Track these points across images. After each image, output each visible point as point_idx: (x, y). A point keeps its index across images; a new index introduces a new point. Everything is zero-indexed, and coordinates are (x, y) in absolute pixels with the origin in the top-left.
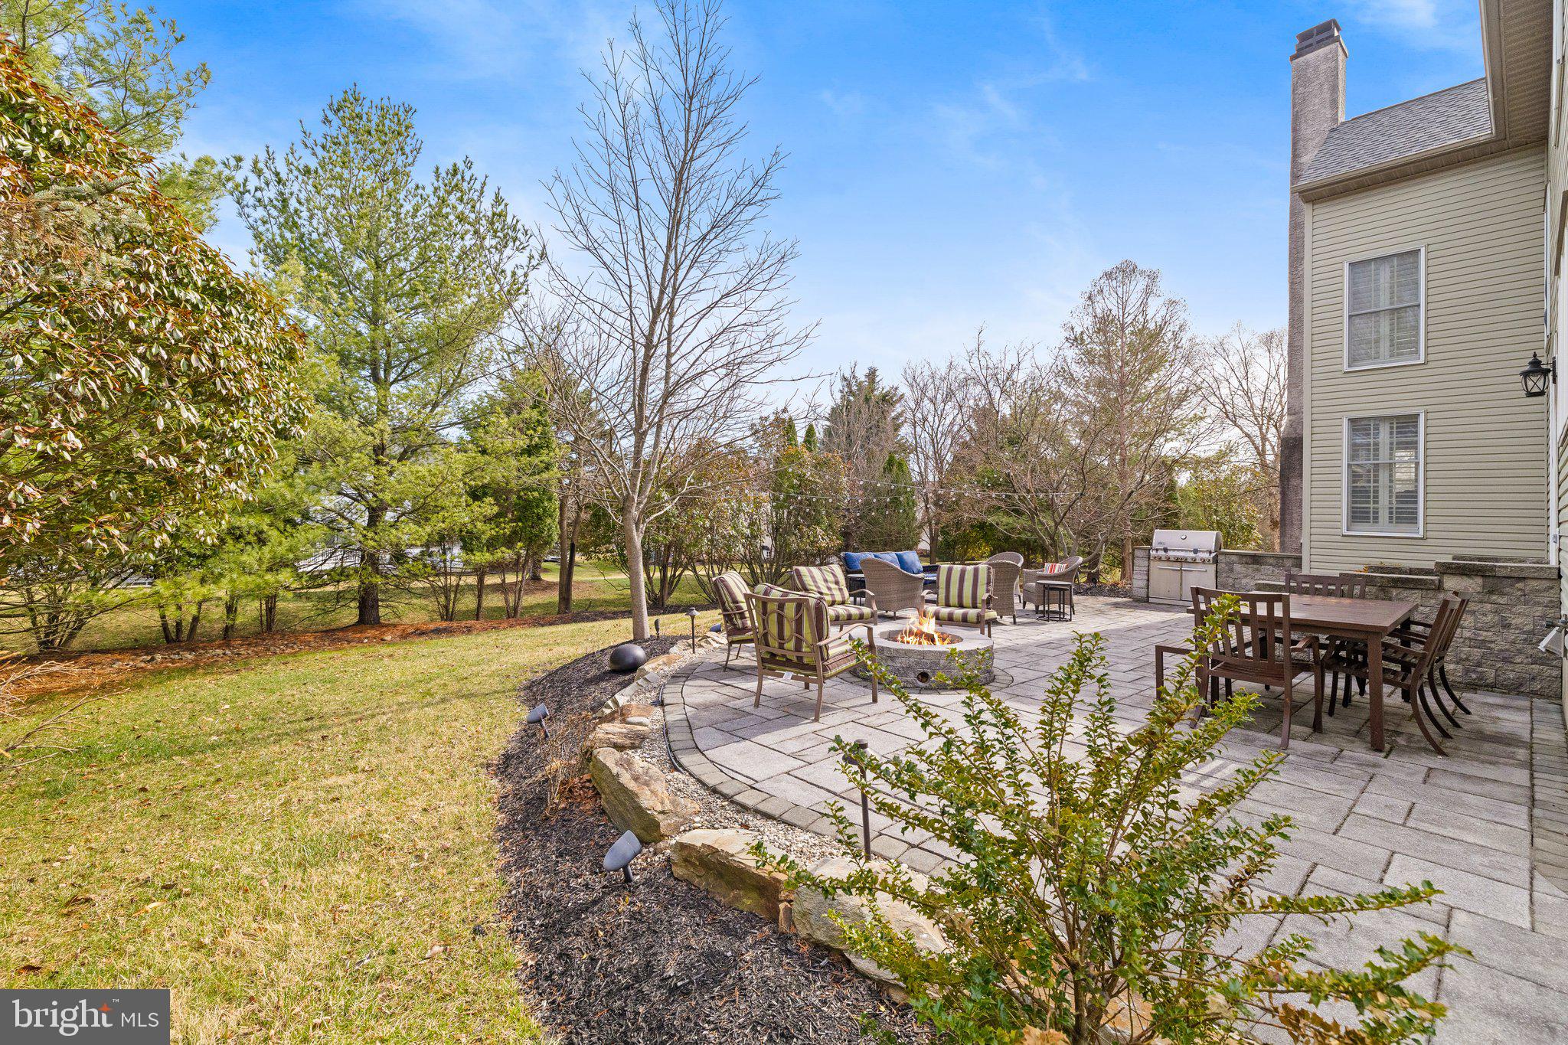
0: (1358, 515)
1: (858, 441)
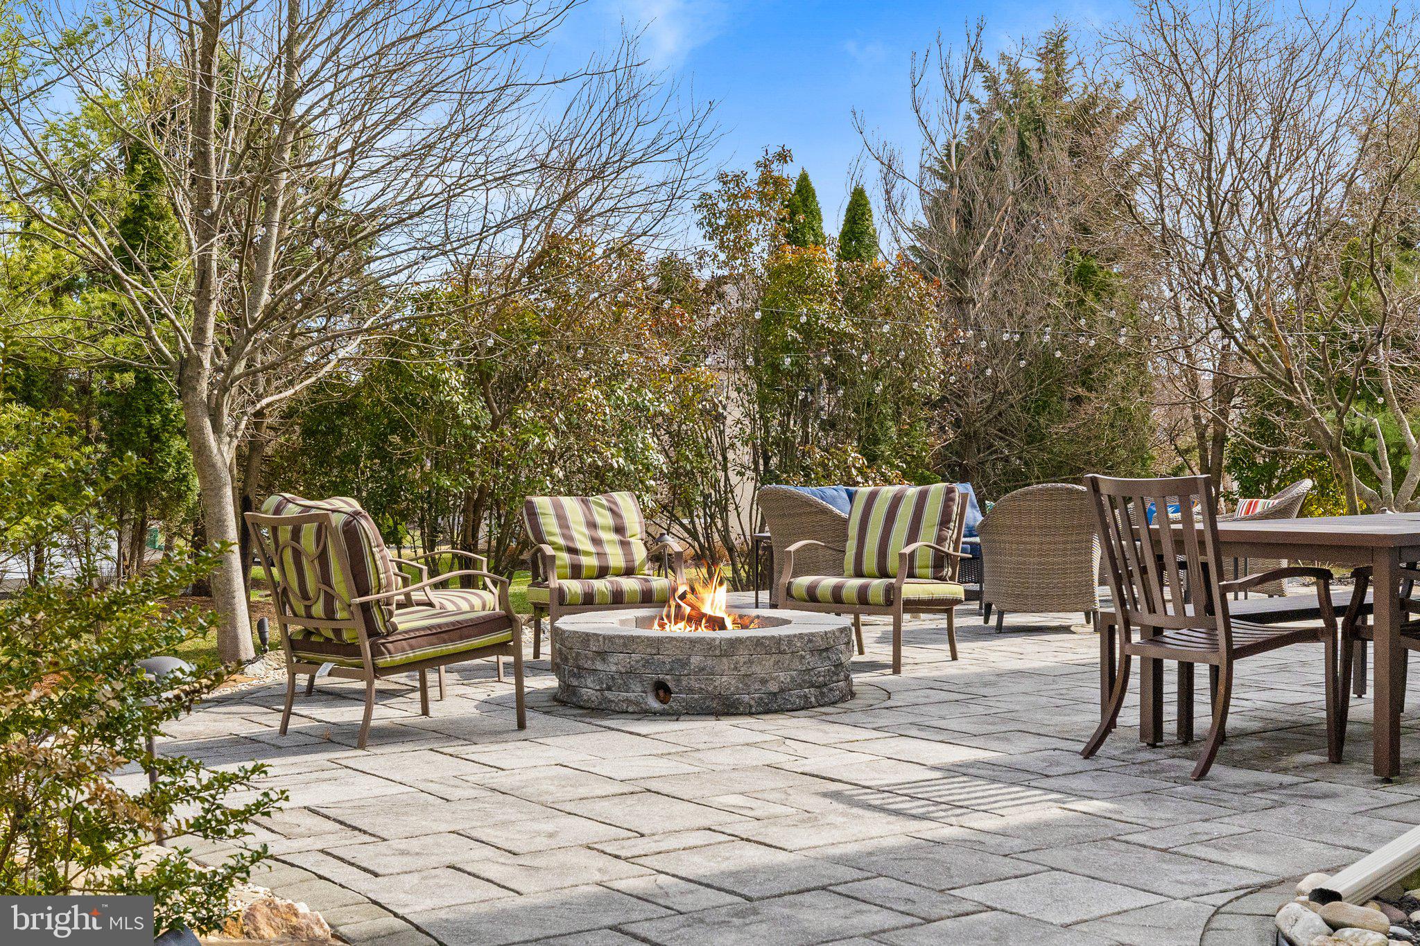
1: (998, 226)
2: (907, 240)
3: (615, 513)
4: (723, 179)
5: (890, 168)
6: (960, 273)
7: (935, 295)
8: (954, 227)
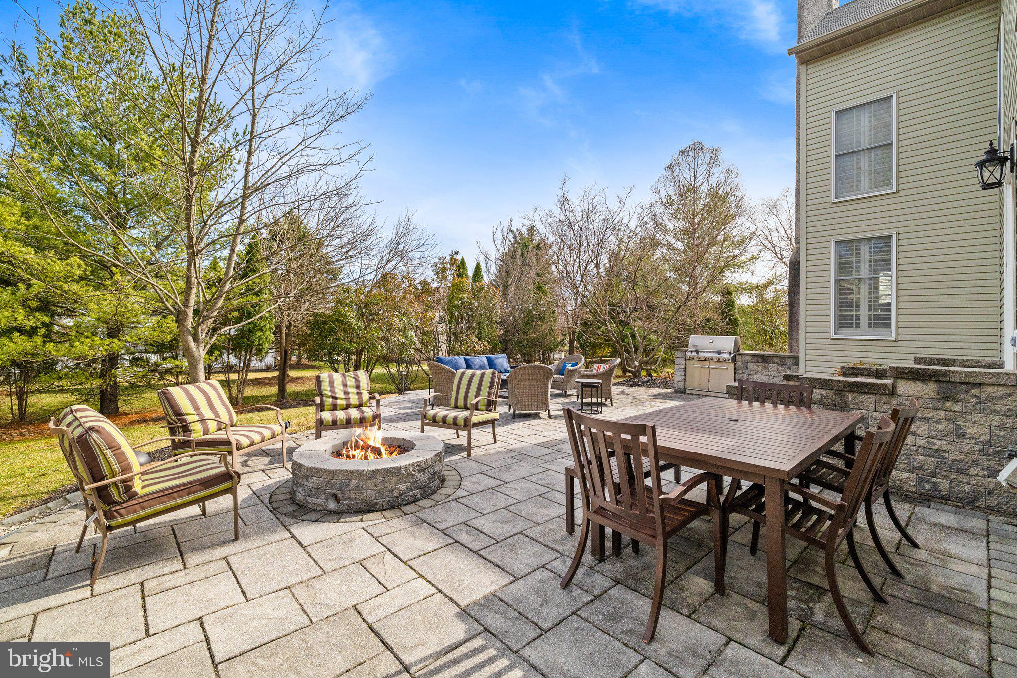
0: (843, 322)
1: (515, 274)
2: (492, 278)
3: (357, 380)
4: (440, 258)
5: (487, 257)
6: (505, 287)
7: (499, 293)
8: (504, 274)
